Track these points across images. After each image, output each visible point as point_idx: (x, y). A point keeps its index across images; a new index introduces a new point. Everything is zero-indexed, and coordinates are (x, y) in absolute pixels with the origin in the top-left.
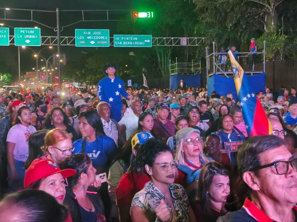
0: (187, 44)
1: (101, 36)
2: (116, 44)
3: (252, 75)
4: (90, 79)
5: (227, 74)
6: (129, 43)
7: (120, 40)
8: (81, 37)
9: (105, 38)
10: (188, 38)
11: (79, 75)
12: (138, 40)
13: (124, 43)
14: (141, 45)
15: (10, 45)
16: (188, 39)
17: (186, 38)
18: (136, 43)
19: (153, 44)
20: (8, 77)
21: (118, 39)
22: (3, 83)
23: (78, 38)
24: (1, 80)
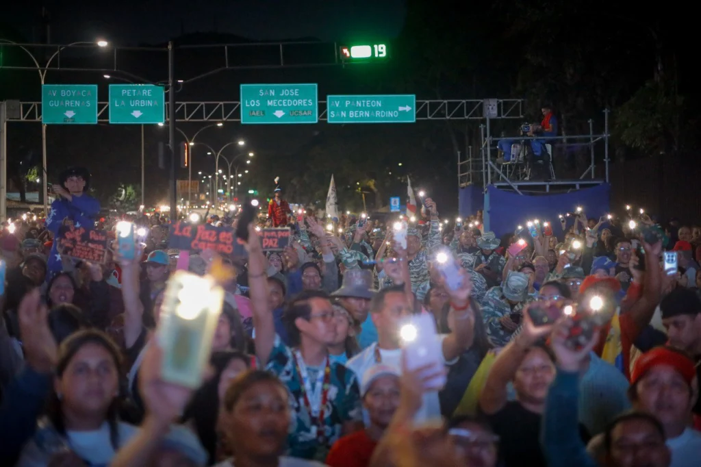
0: (499, 114)
1: (297, 98)
2: (332, 117)
3: (578, 187)
5: (520, 187)
6: (361, 114)
7: (342, 108)
8: (253, 103)
9: (307, 103)
10: (501, 101)
12: (385, 107)
13: (352, 114)
14: (390, 118)
15: (99, 122)
16: (500, 103)
17: (496, 100)
18: (378, 114)
19: (417, 115)
21: (337, 105)
23: (247, 105)
24: (121, 198)
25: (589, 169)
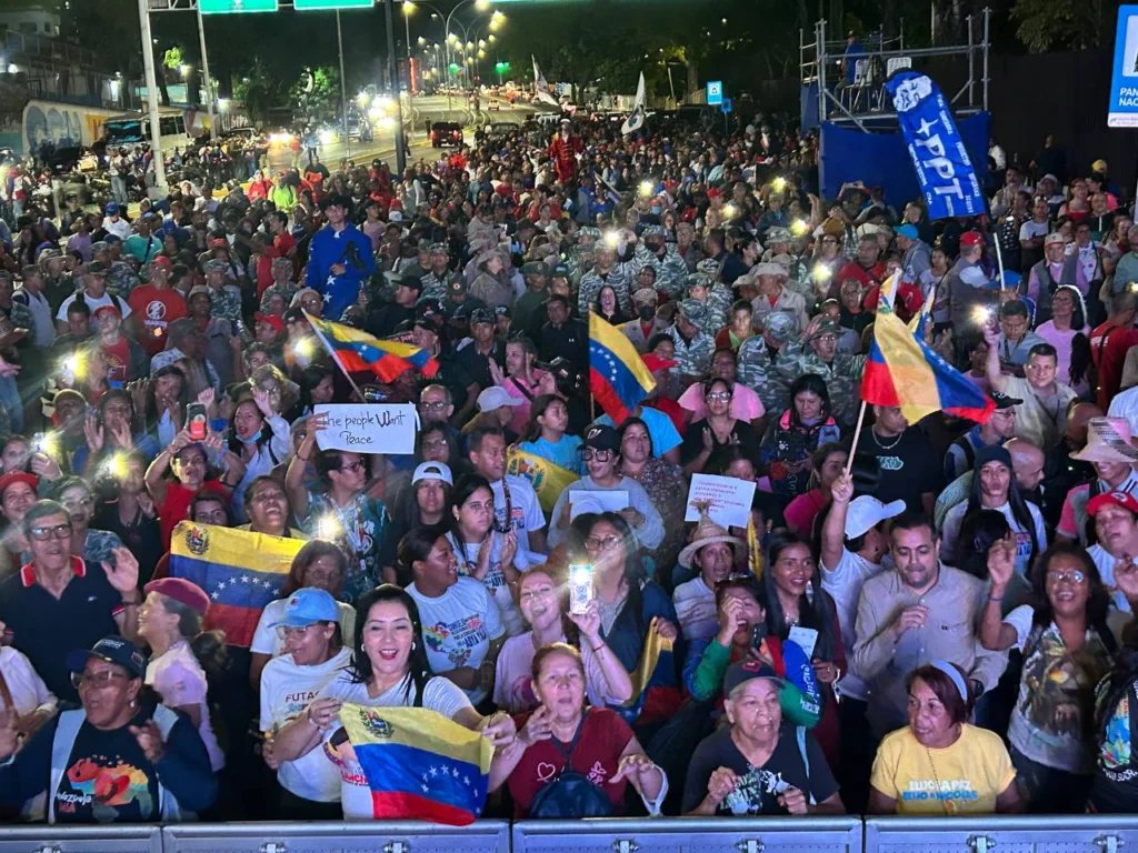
4: (605, 70)
5: (866, 123)
11: (569, 60)
15: (279, 8)
20: (328, 78)
22: (317, 99)
24: (309, 89)
25: (966, 87)
